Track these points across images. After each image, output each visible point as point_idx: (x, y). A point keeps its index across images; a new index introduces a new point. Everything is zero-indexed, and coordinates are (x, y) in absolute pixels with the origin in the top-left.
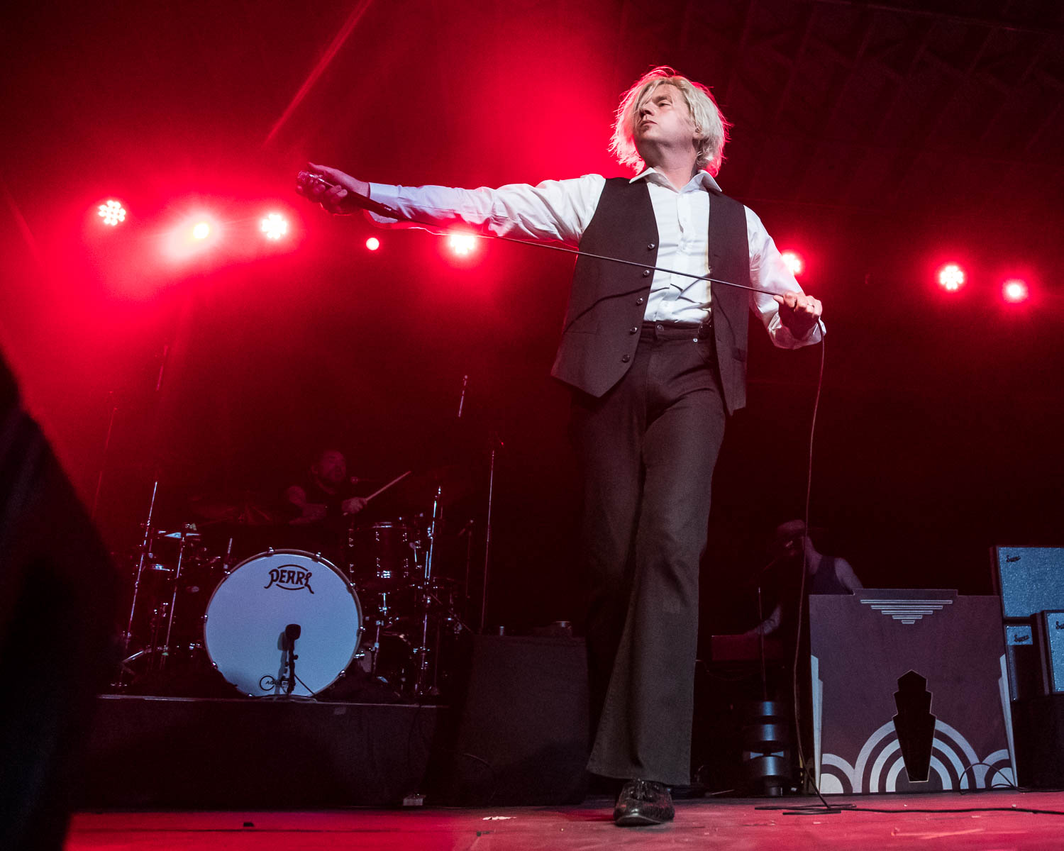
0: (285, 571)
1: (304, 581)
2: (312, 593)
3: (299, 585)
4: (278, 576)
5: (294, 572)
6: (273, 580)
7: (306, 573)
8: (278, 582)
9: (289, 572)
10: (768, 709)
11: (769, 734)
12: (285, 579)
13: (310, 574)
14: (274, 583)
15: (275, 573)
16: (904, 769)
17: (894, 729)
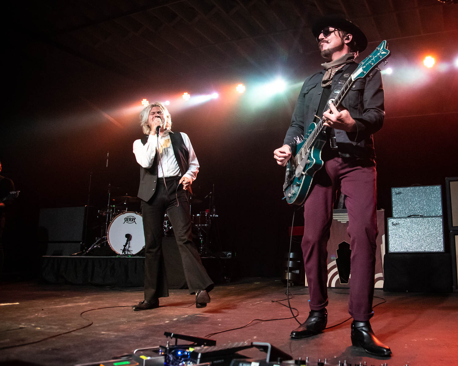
0: (128, 218)
1: (134, 220)
2: (136, 224)
3: (132, 222)
4: (127, 220)
5: (131, 218)
6: (125, 221)
7: (134, 218)
8: (127, 221)
9: (130, 218)
10: (291, 255)
11: (290, 264)
12: (128, 220)
13: (135, 218)
14: (126, 222)
15: (126, 219)
16: (338, 279)
17: (336, 264)
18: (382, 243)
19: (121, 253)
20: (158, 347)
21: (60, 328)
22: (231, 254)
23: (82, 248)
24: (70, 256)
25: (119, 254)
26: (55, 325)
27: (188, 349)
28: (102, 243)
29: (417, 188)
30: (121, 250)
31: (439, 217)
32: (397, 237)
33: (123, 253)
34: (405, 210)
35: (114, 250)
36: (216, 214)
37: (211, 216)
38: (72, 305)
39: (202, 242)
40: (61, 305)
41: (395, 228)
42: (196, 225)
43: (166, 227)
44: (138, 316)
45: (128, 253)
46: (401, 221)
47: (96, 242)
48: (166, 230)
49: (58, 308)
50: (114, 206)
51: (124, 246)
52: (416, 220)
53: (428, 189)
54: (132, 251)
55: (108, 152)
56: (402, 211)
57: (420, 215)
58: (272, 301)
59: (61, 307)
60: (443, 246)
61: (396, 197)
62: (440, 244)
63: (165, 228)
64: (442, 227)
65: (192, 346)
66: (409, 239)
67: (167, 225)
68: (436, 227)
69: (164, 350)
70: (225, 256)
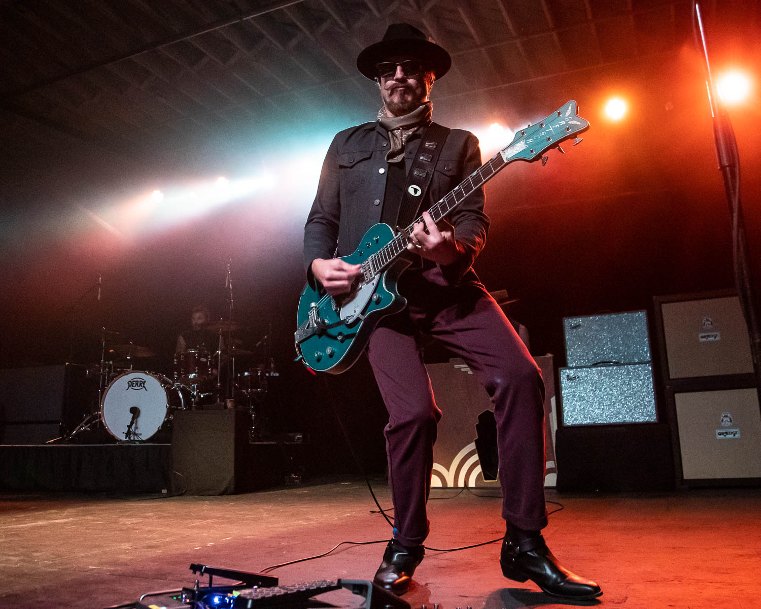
0: (134, 381)
1: (142, 385)
2: (146, 390)
3: (141, 387)
4: (131, 384)
5: (138, 381)
6: (129, 386)
7: (143, 381)
8: (131, 387)
9: (136, 381)
13: (145, 381)
15: (130, 383)
16: (480, 473)
17: (475, 448)
18: (551, 411)
19: (123, 438)
20: (181, 589)
21: (23, 561)
22: (301, 436)
23: (62, 431)
24: (42, 444)
25: (121, 440)
26: (15, 556)
27: (232, 593)
28: (94, 422)
29: (606, 317)
30: (123, 433)
31: (646, 363)
32: (576, 399)
33: (126, 438)
34: (587, 354)
35: (112, 434)
36: (275, 372)
37: (267, 375)
38: (45, 523)
39: (253, 418)
40: (26, 524)
41: (573, 384)
42: (244, 391)
43: (195, 394)
44: (149, 539)
45: (134, 437)
46: (582, 373)
47: (84, 422)
48: (195, 400)
49: (22, 528)
50: (111, 362)
51: (128, 426)
52: (607, 370)
53: (625, 317)
54: (141, 434)
55: (100, 276)
56: (583, 356)
57: (614, 362)
58: (371, 512)
59: (25, 527)
60: (654, 412)
61: (572, 334)
62: (649, 409)
63: (193, 396)
64: (651, 380)
65: (238, 588)
66: (596, 403)
67: (196, 391)
68: (641, 380)
69: (190, 595)
70: (292, 439)
